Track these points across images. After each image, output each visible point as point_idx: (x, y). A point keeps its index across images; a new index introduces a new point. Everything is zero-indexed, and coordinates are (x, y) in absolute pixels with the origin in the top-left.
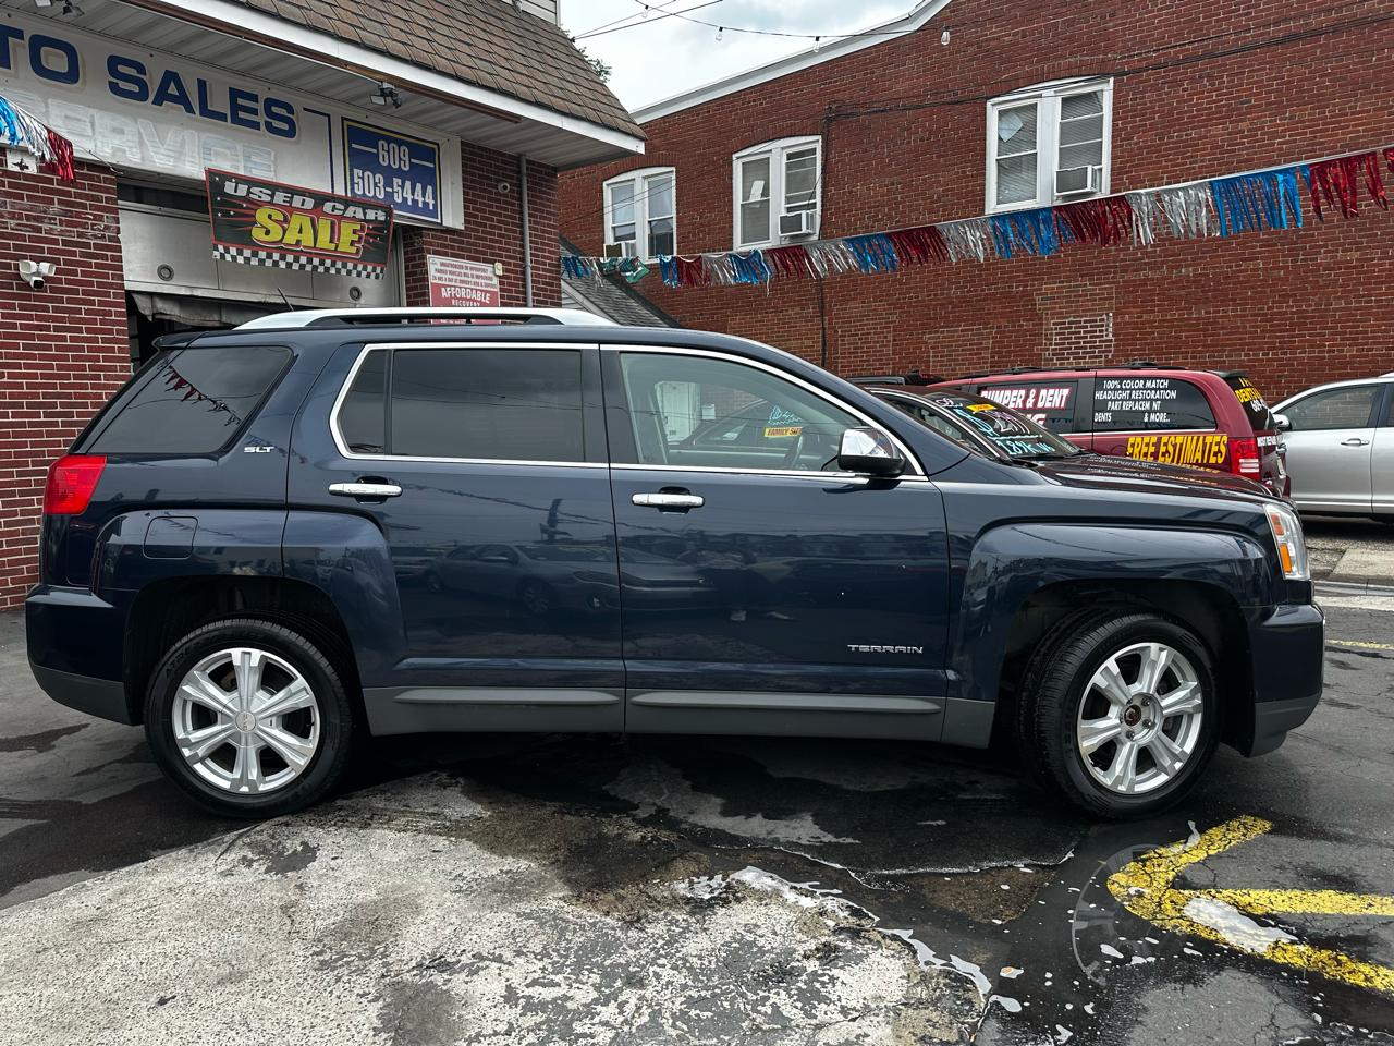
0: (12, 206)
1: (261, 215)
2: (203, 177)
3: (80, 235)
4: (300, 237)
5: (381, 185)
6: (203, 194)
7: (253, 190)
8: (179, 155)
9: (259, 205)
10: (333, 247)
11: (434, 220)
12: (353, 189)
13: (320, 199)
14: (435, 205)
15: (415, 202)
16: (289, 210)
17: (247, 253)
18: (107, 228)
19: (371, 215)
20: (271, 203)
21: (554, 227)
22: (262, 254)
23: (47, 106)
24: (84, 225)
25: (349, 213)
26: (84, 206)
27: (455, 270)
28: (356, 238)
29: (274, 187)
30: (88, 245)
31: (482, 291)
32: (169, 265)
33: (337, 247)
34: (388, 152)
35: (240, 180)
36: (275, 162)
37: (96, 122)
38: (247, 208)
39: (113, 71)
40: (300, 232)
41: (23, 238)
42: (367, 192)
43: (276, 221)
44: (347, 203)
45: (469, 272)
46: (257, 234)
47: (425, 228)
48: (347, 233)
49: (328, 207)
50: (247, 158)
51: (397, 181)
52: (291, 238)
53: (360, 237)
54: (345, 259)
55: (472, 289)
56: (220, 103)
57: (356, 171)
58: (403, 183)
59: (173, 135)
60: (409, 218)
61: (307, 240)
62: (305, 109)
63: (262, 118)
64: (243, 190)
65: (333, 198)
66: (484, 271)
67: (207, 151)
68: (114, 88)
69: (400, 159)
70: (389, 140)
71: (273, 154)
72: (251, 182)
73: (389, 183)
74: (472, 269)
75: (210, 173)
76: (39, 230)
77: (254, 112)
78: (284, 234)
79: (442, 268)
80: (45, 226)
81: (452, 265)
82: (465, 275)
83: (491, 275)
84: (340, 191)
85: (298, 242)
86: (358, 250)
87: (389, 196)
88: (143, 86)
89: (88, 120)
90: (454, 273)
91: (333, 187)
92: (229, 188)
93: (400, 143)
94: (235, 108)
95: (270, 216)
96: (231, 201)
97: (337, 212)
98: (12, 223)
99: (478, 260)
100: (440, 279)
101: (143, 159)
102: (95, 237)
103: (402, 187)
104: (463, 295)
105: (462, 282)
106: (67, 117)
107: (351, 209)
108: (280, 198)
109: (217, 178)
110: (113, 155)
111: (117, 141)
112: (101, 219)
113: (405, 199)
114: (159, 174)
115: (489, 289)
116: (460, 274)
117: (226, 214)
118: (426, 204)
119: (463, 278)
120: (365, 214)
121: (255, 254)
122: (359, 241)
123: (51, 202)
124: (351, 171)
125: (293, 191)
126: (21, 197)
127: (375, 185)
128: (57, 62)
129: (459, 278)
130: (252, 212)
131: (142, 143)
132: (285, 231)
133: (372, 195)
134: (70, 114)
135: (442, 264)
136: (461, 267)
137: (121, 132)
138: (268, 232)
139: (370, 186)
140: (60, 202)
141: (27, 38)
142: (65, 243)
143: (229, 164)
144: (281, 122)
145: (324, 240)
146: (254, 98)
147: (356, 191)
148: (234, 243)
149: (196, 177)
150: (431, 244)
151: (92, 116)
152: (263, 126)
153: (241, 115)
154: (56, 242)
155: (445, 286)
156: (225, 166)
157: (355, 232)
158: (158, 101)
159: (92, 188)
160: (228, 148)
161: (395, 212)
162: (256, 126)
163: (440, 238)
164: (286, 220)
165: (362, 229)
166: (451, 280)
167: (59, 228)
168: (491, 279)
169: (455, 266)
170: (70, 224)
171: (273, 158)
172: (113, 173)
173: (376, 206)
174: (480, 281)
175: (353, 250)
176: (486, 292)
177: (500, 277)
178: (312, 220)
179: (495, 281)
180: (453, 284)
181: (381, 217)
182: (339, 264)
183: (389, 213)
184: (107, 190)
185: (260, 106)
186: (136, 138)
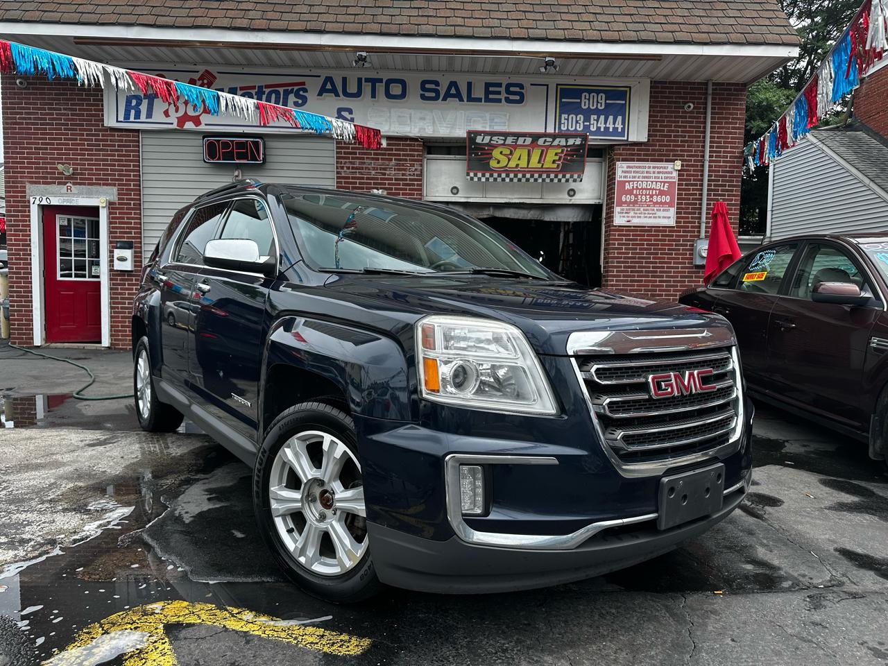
0: (374, 165)
1: (496, 153)
2: (465, 135)
3: (403, 175)
4: (519, 162)
5: (581, 122)
6: (464, 145)
7: (494, 138)
8: (453, 127)
9: (495, 146)
10: (540, 165)
11: (623, 138)
12: (560, 128)
13: (535, 137)
14: (623, 129)
15: (607, 129)
16: (515, 146)
17: (487, 175)
18: (416, 170)
19: (571, 142)
20: (504, 144)
21: (739, 128)
22: (495, 175)
23: (390, 113)
24: (405, 170)
25: (556, 143)
26: (406, 160)
27: (639, 170)
28: (557, 158)
29: (506, 135)
30: (406, 180)
31: (661, 182)
32: (457, 186)
33: (543, 165)
34: (589, 100)
35: (486, 133)
36: (509, 120)
37: (412, 115)
38: (488, 150)
39: (423, 88)
40: (519, 159)
41: (377, 179)
42: (570, 128)
43: (505, 155)
44: (554, 136)
45: (652, 170)
46: (493, 164)
47: (616, 145)
48: (551, 155)
49: (541, 142)
50: (492, 120)
51: (594, 117)
52: (512, 164)
53: (560, 158)
54: (548, 173)
55: (652, 182)
56: (479, 92)
57: (563, 116)
58: (598, 118)
59: (450, 115)
60: (600, 139)
61: (523, 164)
62: (532, 85)
63: (503, 96)
64: (487, 139)
65: (545, 135)
66: (665, 168)
67: (469, 121)
68: (423, 97)
69: (598, 102)
70: (590, 92)
71: (508, 115)
72: (492, 134)
73: (587, 119)
74: (654, 168)
75: (469, 133)
76: (385, 174)
77: (499, 93)
78: (509, 161)
79: (628, 169)
80: (387, 172)
81: (636, 167)
82: (647, 172)
83: (672, 170)
84: (550, 130)
85: (517, 165)
86: (558, 165)
87: (587, 128)
88: (437, 92)
89: (408, 116)
90: (637, 172)
91: (546, 129)
92: (479, 140)
93: (598, 92)
94: (487, 92)
95: (501, 153)
96: (480, 147)
97: (547, 144)
98: (373, 172)
99: (661, 161)
100: (625, 177)
101: (434, 131)
102: (410, 175)
103: (597, 121)
104: (644, 186)
105: (644, 177)
106: (399, 116)
107: (558, 140)
108: (510, 140)
109: (472, 135)
110: (419, 132)
111: (421, 124)
112: (413, 165)
113: (599, 128)
114: (443, 138)
115: (668, 180)
116: (643, 172)
117: (476, 154)
118: (615, 129)
119: (645, 175)
120: (567, 142)
121: (491, 175)
122: (559, 160)
123: (391, 160)
124: (560, 116)
125: (518, 135)
126: (378, 159)
127: (577, 122)
128: (396, 89)
129: (641, 175)
130: (490, 152)
131: (434, 122)
132: (509, 160)
133: (573, 129)
134: (400, 114)
135: (628, 167)
136: (645, 167)
137: (424, 119)
138: (499, 162)
139: (574, 123)
140: (395, 159)
141: (384, 81)
142: (396, 179)
143: (481, 125)
144: (516, 95)
145: (534, 162)
146: (500, 85)
147: (562, 128)
148: (479, 170)
149: (461, 136)
150: (621, 154)
151: (411, 114)
152: (503, 100)
153: (491, 96)
154: (391, 179)
155: (629, 182)
156: (479, 128)
157: (556, 154)
158: (444, 99)
159: (411, 150)
160: (479, 117)
161: (590, 137)
162: (499, 101)
163: (629, 150)
164: (511, 153)
165: (562, 152)
166: (634, 177)
167: (393, 172)
168: (671, 173)
169: (640, 167)
170: (399, 170)
171: (508, 118)
172: (420, 141)
173: (575, 136)
174: (660, 175)
175: (555, 166)
176: (665, 182)
177: (679, 171)
178: (529, 151)
179: (675, 174)
180: (637, 179)
181: (578, 141)
182: (544, 176)
183: (585, 138)
184: (417, 151)
185: (503, 89)
186: (431, 121)
